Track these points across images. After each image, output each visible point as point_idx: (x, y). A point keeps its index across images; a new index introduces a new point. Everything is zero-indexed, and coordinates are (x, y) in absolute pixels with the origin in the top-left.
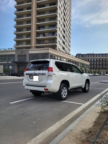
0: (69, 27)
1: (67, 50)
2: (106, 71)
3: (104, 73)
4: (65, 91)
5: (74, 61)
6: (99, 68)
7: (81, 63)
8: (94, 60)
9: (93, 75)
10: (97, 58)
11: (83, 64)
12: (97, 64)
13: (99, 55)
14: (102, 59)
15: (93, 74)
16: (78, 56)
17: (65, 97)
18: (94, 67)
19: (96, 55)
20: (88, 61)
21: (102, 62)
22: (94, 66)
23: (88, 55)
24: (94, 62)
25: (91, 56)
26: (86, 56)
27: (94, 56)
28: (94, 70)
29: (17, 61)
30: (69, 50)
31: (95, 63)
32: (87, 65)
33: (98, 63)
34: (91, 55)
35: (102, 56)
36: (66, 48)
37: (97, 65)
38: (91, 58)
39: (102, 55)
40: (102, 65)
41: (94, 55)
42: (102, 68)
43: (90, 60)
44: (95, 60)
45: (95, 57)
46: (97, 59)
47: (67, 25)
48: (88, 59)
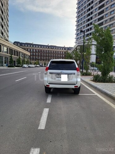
1: (6, 36)
2: (44, 62)
3: (42, 64)
5: (16, 50)
6: (38, 59)
7: (22, 53)
8: (33, 51)
10: (36, 48)
11: (24, 54)
12: (36, 54)
13: (38, 45)
14: (41, 50)
18: (33, 58)
19: (36, 45)
21: (41, 53)
23: (27, 44)
25: (30, 46)
26: (25, 46)
27: (33, 46)
31: (34, 54)
32: (28, 55)
33: (37, 54)
34: (30, 44)
35: (41, 47)
37: (36, 56)
38: (30, 48)
39: (41, 46)
40: (41, 56)
41: (33, 45)
42: (41, 60)
43: (29, 50)
44: (34, 50)
45: (34, 48)
46: (36, 50)
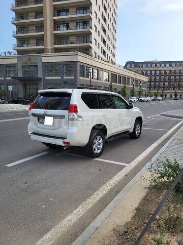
0: (114, 10)
1: (110, 55)
2: (174, 91)
3: (171, 95)
4: (100, 141)
5: (122, 76)
6: (164, 87)
7: (133, 79)
8: (156, 73)
9: (153, 100)
10: (161, 68)
11: (137, 81)
12: (160, 79)
13: (165, 63)
14: (170, 71)
15: (153, 98)
16: (129, 65)
17: (99, 151)
18: (155, 85)
19: (161, 63)
20: (146, 75)
21: (170, 77)
22: (155, 83)
23: (147, 63)
24: (155, 77)
25: (151, 66)
26: (142, 67)
27: (156, 66)
28: (155, 90)
29: (22, 76)
30: (114, 55)
31: (158, 78)
32: (144, 82)
33: (162, 78)
34: (151, 63)
35: (170, 66)
36: (107, 52)
37: (160, 81)
38: (151, 69)
39: (170, 63)
40: (170, 81)
41: (155, 63)
42: (169, 88)
43: (149, 72)
44: (158, 72)
45: (159, 68)
46: (160, 71)
47: (111, 6)
48: (146, 71)
